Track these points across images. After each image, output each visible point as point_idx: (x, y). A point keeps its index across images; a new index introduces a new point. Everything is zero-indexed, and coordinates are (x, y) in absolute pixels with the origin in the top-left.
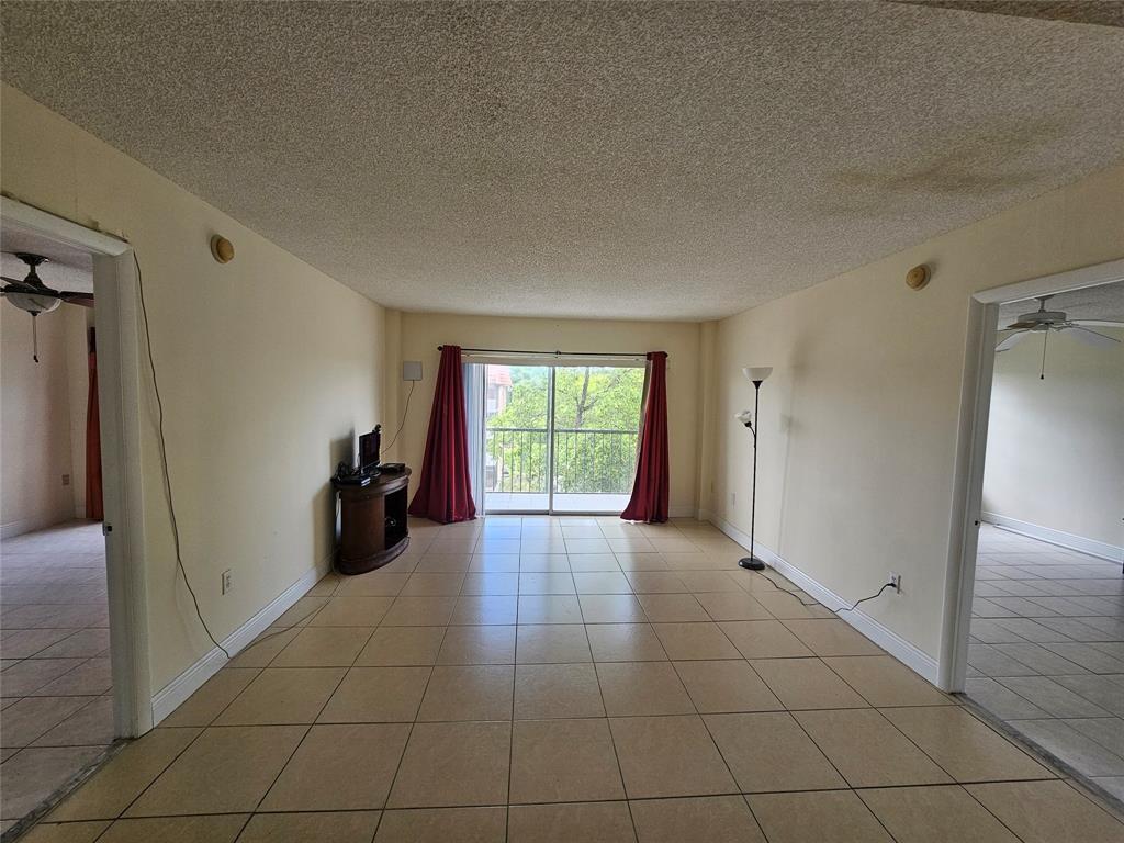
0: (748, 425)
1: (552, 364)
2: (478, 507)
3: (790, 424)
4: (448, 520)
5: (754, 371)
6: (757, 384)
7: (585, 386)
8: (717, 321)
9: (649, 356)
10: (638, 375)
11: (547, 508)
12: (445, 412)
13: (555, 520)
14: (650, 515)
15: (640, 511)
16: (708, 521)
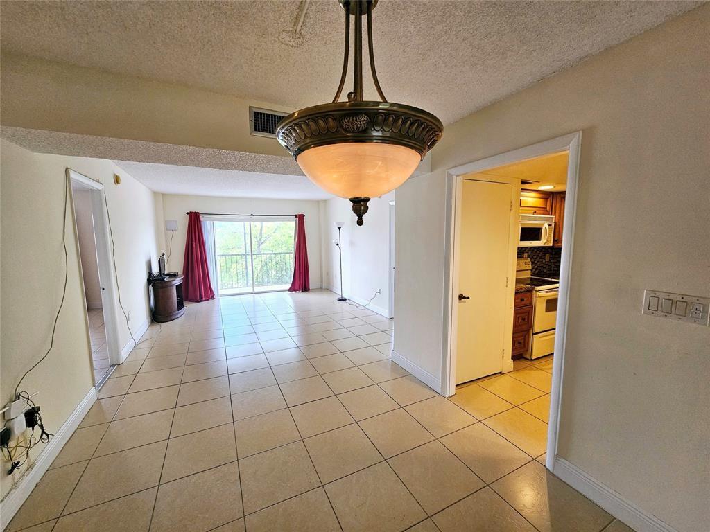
0: (337, 245)
1: (250, 221)
2: (215, 292)
3: (352, 244)
4: (201, 300)
5: (338, 223)
6: (340, 228)
7: (261, 230)
8: (326, 201)
9: (296, 216)
10: (291, 225)
11: (252, 291)
12: (194, 246)
13: (256, 295)
14: (301, 289)
15: (297, 286)
16: (326, 288)
